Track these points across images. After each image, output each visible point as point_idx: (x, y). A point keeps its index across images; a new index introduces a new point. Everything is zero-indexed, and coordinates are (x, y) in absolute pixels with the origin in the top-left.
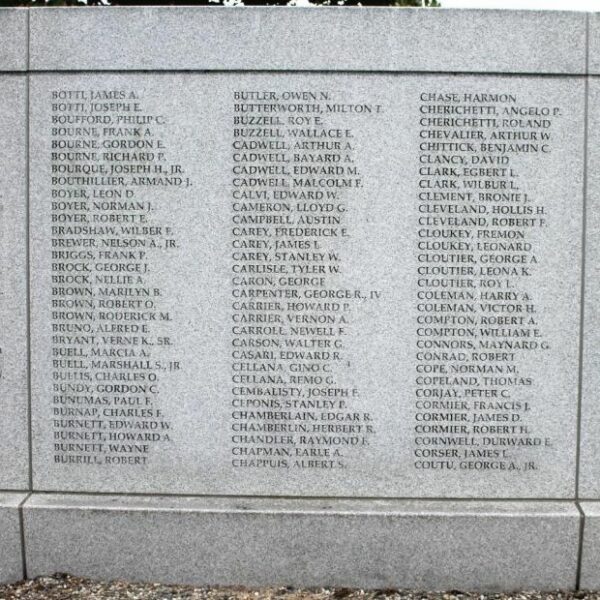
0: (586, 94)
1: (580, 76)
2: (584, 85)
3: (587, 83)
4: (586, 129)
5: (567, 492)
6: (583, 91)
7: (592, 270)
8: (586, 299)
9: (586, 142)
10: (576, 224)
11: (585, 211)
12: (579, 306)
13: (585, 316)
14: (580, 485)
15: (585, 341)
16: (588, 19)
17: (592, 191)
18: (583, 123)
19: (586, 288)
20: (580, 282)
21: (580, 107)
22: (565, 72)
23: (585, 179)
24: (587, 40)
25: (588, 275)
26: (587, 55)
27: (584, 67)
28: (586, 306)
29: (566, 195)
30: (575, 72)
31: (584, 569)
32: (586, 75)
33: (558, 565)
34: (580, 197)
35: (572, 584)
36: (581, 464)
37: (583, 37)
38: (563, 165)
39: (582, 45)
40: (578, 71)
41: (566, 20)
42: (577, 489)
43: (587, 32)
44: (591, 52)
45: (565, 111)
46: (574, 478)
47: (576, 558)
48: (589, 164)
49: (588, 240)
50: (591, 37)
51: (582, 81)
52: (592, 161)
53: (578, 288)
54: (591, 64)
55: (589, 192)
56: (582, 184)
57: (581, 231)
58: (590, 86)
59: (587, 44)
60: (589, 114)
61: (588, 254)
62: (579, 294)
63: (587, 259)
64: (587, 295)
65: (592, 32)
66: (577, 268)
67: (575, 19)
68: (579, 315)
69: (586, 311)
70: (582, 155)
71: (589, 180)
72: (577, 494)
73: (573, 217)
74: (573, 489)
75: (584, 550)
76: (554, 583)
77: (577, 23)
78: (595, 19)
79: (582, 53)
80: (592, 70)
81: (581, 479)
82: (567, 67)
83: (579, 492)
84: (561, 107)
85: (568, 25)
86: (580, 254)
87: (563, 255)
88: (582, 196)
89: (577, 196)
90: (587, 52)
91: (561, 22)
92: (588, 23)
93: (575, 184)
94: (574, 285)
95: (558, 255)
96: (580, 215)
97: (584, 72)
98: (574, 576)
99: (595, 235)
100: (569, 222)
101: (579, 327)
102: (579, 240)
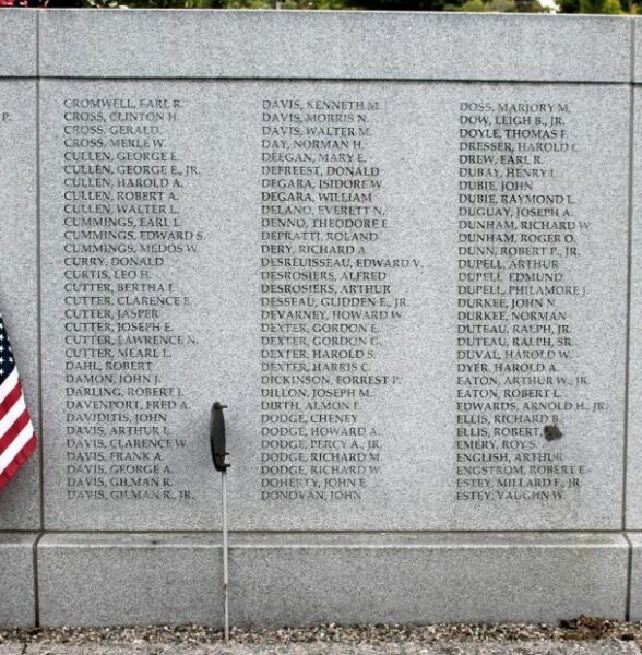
0: (38, 98)
1: (31, 78)
2: (34, 88)
3: (38, 85)
4: (38, 135)
5: (32, 522)
6: (34, 95)
7: (49, 285)
8: (43, 316)
9: (38, 149)
10: (30, 236)
11: (39, 222)
12: (35, 324)
13: (43, 333)
14: (46, 515)
15: (44, 361)
16: (38, 17)
17: (46, 201)
18: (35, 129)
19: (43, 305)
20: (36, 298)
21: (31, 112)
22: (15, 74)
23: (38, 187)
24: (38, 39)
25: (44, 290)
26: (38, 56)
27: (35, 69)
28: (43, 324)
29: (18, 206)
30: (24, 75)
31: (41, 605)
32: (38, 78)
33: (14, 600)
34: (33, 207)
35: (31, 620)
36: (45, 493)
37: (33, 37)
38: (14, 174)
39: (32, 45)
40: (28, 73)
41: (15, 19)
42: (42, 520)
43: (38, 32)
44: (41, 52)
45: (16, 117)
46: (39, 507)
47: (32, 592)
48: (41, 172)
49: (43, 253)
50: (42, 36)
51: (33, 84)
52: (45, 169)
53: (35, 304)
54: (42, 65)
55: (43, 202)
56: (35, 194)
57: (35, 244)
58: (42, 89)
59: (38, 44)
60: (41, 119)
61: (44, 268)
62: (35, 311)
63: (42, 273)
64: (44, 312)
65: (41, 31)
66: (32, 283)
67: (23, 17)
68: (36, 334)
69: (43, 329)
70: (34, 162)
71: (43, 189)
72: (42, 525)
73: (26, 229)
74: (38, 520)
75: (40, 584)
76: (12, 620)
77: (26, 22)
78: (45, 17)
79: (32, 54)
80: (43, 72)
81: (46, 508)
82: (16, 69)
83: (45, 523)
84: (10, 112)
85: (16, 24)
86: (35, 268)
87: (16, 270)
88: (35, 207)
89: (30, 207)
90: (38, 53)
91: (10, 21)
92: (38, 21)
93: (27, 194)
94: (29, 302)
95: (12, 270)
96: (34, 227)
97: (34, 74)
98: (33, 612)
99: (50, 248)
100: (22, 234)
101: (36, 346)
102: (34, 253)
